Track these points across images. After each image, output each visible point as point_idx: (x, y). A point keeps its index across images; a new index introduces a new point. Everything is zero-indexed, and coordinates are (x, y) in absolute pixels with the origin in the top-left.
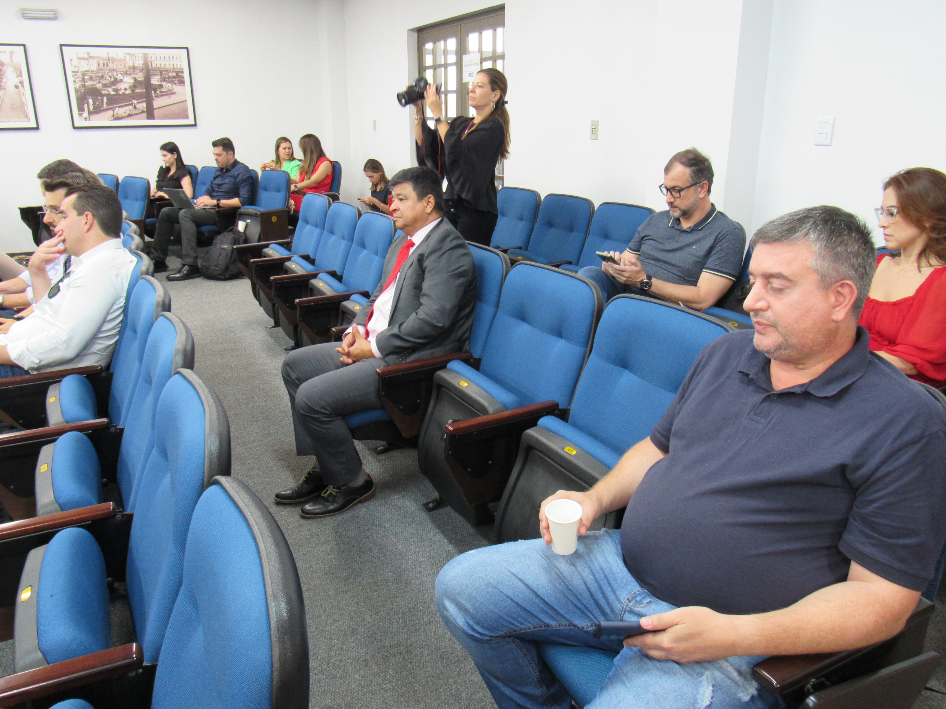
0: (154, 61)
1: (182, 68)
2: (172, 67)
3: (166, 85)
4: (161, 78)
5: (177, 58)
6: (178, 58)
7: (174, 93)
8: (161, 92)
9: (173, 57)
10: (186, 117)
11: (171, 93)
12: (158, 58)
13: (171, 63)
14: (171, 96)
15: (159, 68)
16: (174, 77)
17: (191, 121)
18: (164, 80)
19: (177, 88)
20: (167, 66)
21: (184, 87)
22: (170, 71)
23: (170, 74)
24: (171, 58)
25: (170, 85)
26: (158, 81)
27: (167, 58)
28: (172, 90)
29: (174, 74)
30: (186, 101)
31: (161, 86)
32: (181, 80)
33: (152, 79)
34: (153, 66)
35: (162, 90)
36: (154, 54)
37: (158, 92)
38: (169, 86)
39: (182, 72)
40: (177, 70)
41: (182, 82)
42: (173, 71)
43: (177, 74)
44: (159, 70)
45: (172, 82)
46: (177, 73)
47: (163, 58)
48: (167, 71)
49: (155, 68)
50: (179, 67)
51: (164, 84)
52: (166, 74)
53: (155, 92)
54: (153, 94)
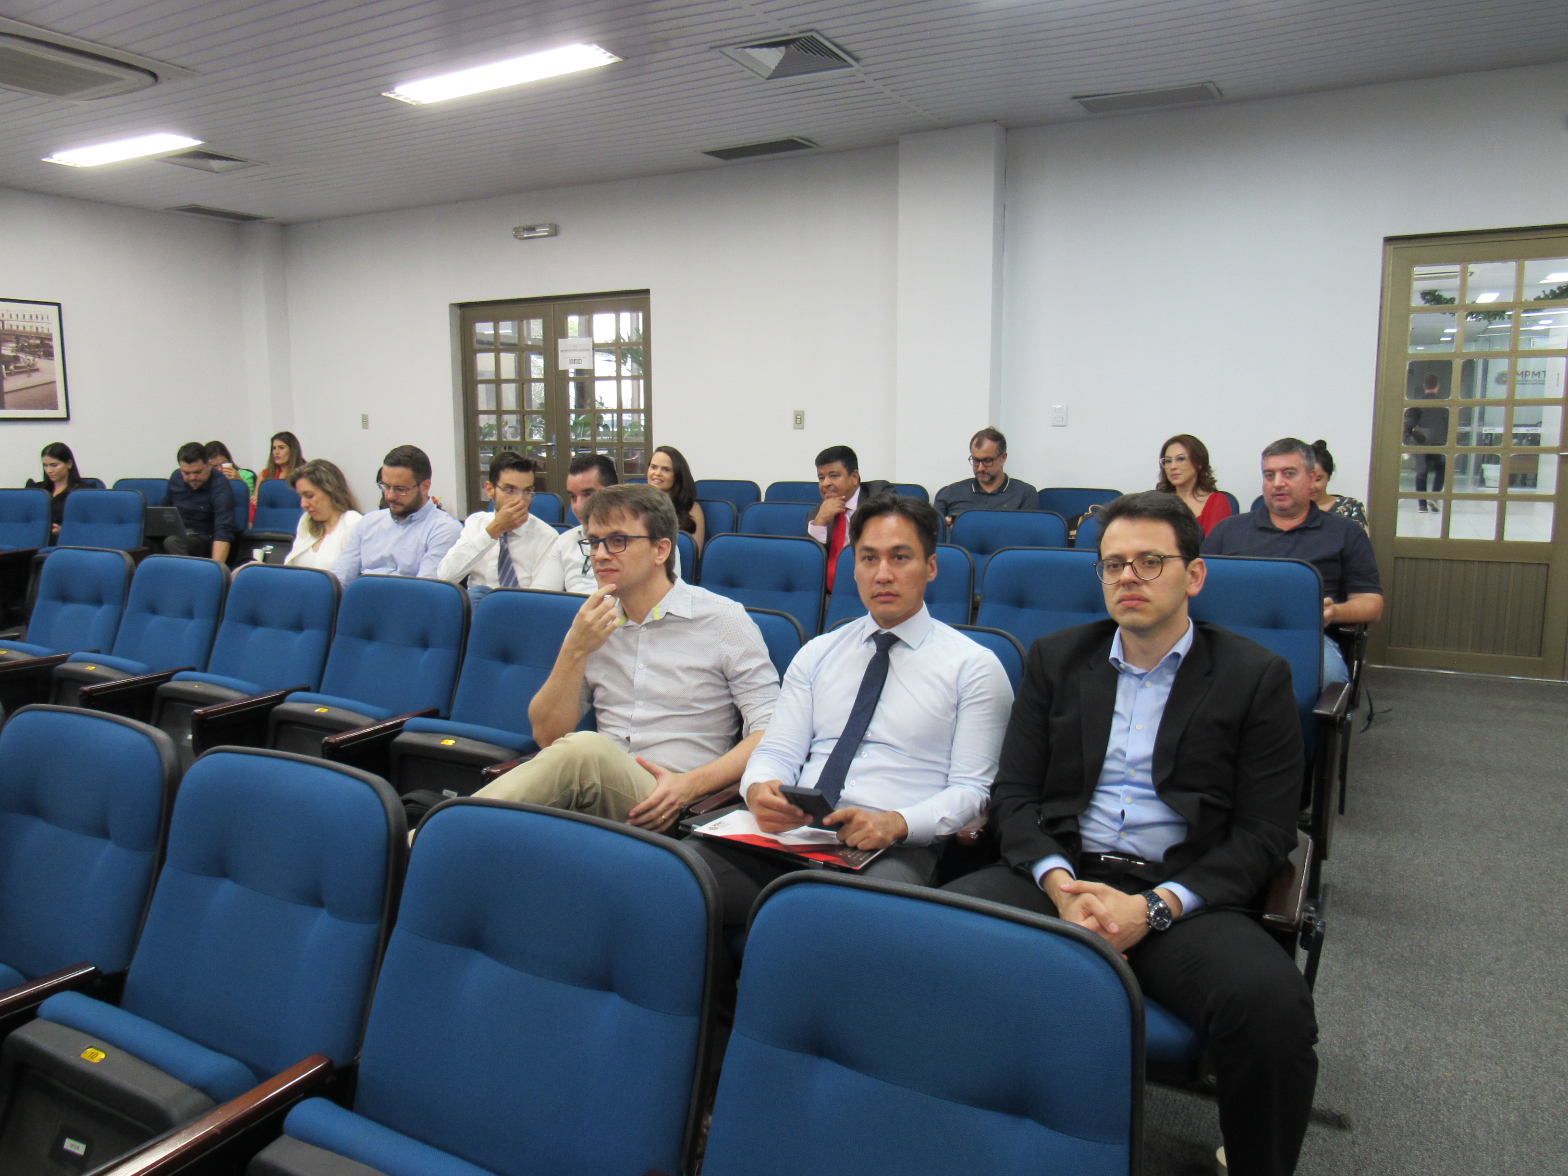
0: (8, 320)
1: (50, 332)
2: (34, 330)
3: (25, 357)
4: (17, 347)
5: (43, 318)
6: (45, 318)
7: (37, 370)
8: (16, 368)
9: (37, 317)
10: (55, 407)
11: (32, 369)
12: (14, 317)
13: (35, 325)
14: (32, 374)
15: (15, 331)
16: (37, 346)
17: (61, 413)
18: (22, 349)
19: (41, 363)
20: (28, 329)
21: (52, 361)
22: (32, 337)
23: (32, 341)
24: (34, 317)
25: (31, 358)
26: (13, 351)
27: (28, 317)
28: (33, 365)
29: (38, 342)
30: (55, 382)
31: (16, 359)
32: (48, 351)
33: (3, 348)
34: (6, 327)
35: (18, 365)
36: (7, 310)
37: (12, 367)
38: (29, 360)
39: (51, 340)
40: (43, 336)
41: (49, 355)
42: (37, 338)
43: (42, 342)
44: (13, 335)
45: (33, 354)
46: (42, 339)
47: (21, 317)
48: (27, 337)
49: (8, 330)
50: (46, 331)
51: (22, 355)
52: (25, 341)
53: (7, 368)
54: (4, 370)
